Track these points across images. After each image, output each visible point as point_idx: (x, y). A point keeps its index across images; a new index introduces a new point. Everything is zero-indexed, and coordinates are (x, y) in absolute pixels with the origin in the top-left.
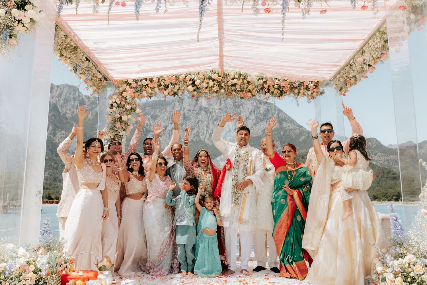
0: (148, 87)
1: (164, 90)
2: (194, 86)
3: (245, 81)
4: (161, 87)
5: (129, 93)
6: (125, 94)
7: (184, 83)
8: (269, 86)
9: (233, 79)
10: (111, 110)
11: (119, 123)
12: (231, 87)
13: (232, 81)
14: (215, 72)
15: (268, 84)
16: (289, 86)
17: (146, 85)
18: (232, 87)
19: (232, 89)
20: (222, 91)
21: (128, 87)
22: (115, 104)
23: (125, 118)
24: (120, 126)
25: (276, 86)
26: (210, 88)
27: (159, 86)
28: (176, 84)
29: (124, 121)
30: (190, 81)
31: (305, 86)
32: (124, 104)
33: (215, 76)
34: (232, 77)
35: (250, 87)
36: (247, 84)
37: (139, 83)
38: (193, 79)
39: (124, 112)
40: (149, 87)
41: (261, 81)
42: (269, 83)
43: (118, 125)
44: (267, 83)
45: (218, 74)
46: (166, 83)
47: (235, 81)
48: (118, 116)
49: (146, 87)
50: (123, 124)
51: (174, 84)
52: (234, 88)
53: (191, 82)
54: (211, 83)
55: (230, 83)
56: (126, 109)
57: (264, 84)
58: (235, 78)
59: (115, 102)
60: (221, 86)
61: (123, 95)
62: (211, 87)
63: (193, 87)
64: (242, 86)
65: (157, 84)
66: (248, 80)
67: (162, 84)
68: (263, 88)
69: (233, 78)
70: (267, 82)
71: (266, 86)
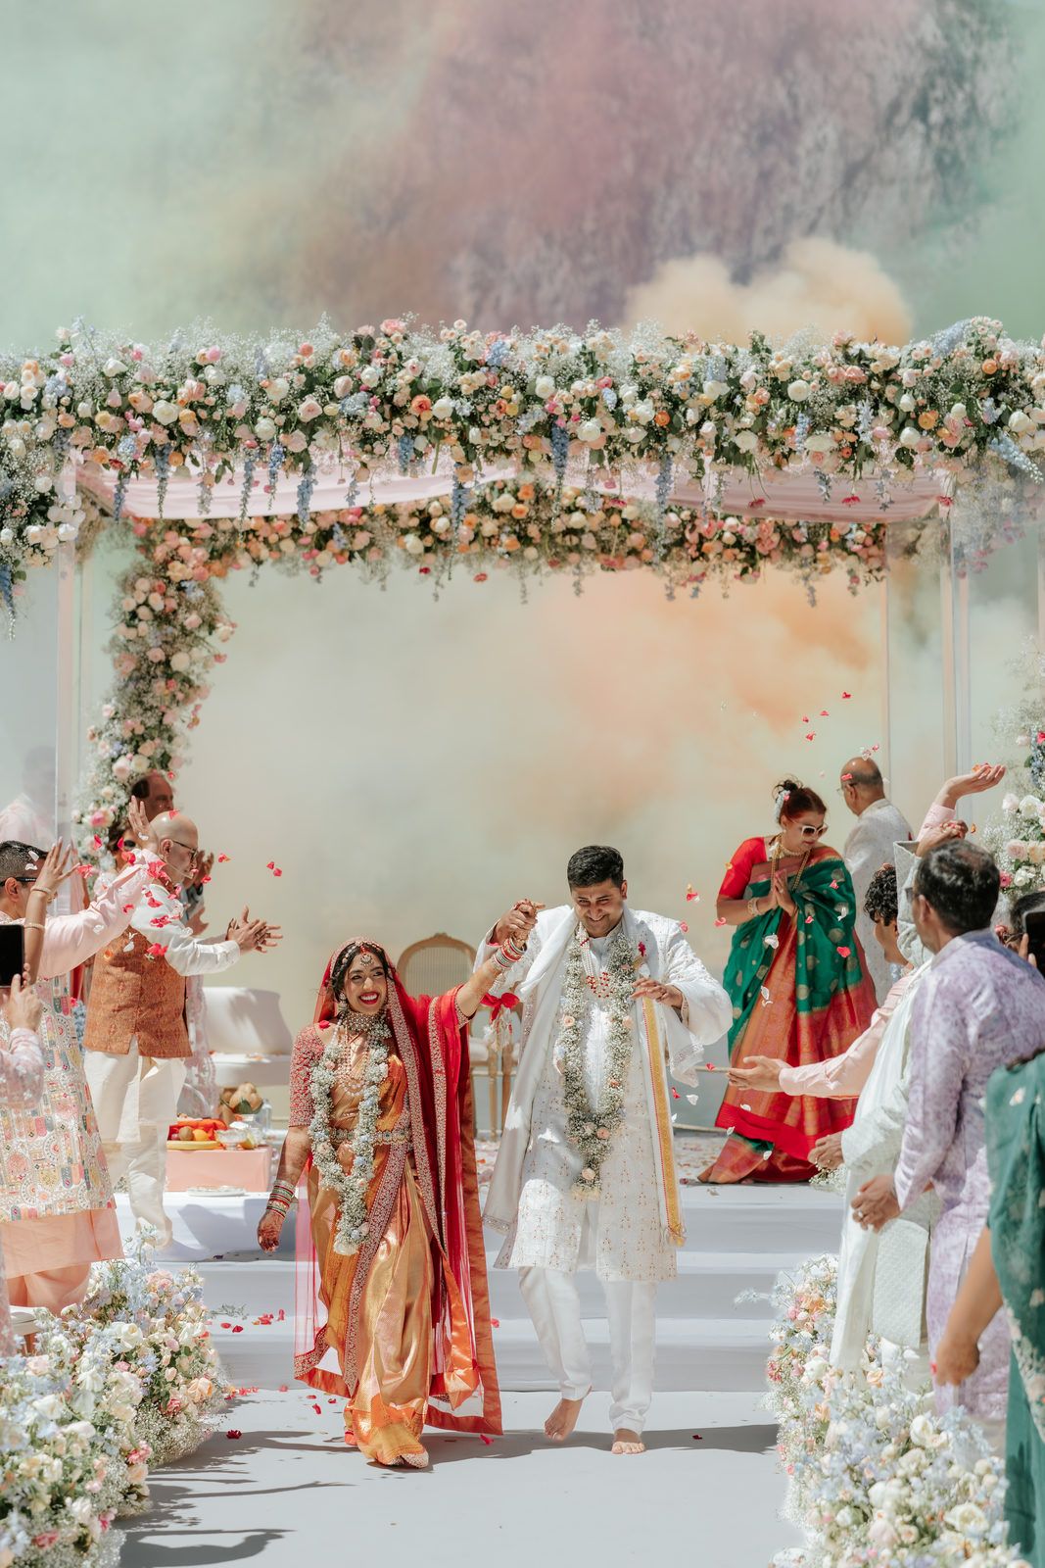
0: (257, 537)
1: (315, 551)
2: (427, 534)
3: (615, 520)
4: (305, 540)
5: (191, 565)
6: (176, 571)
7: (391, 523)
8: (702, 539)
9: (569, 510)
10: (132, 633)
11: (162, 683)
12: (564, 536)
13: (565, 517)
14: (506, 486)
15: (698, 530)
16: (776, 538)
17: (248, 532)
18: (567, 538)
19: (568, 543)
20: (531, 552)
21: (184, 540)
22: (143, 612)
23: (179, 662)
24: (167, 692)
25: (728, 539)
26: (487, 541)
27: (297, 532)
28: (362, 528)
29: (177, 672)
30: (413, 515)
31: (835, 539)
32: (175, 606)
33: (503, 502)
34: (566, 502)
35: (635, 539)
36: (624, 530)
37: (226, 526)
38: (421, 512)
39: (175, 638)
40: (261, 539)
41: (673, 517)
42: (703, 527)
43: (159, 685)
44: (694, 527)
45: (515, 493)
46: (324, 524)
47: (576, 520)
48: (156, 655)
49: (251, 536)
50: (175, 685)
51: (350, 529)
52: (575, 540)
53: (415, 522)
54: (489, 526)
55: (557, 526)
56: (183, 627)
57: (685, 528)
58: (577, 509)
59: (146, 604)
60: (526, 536)
61: (169, 573)
62: (490, 538)
63: (421, 537)
64: (605, 536)
65: (291, 525)
66: (624, 516)
67: (309, 528)
68: (681, 542)
69: (569, 508)
70: (697, 522)
71: (692, 538)
